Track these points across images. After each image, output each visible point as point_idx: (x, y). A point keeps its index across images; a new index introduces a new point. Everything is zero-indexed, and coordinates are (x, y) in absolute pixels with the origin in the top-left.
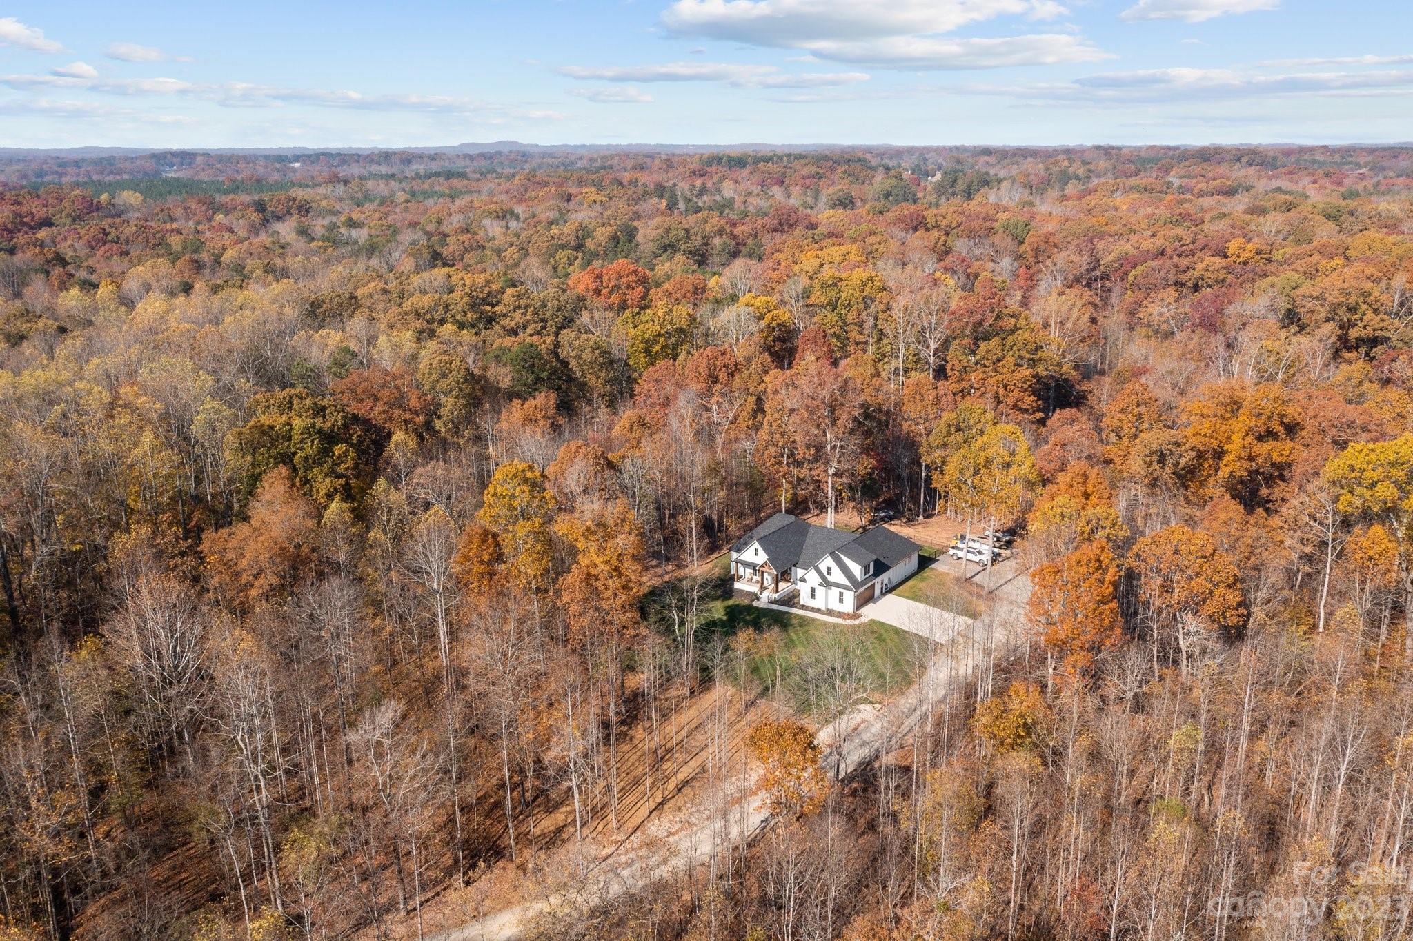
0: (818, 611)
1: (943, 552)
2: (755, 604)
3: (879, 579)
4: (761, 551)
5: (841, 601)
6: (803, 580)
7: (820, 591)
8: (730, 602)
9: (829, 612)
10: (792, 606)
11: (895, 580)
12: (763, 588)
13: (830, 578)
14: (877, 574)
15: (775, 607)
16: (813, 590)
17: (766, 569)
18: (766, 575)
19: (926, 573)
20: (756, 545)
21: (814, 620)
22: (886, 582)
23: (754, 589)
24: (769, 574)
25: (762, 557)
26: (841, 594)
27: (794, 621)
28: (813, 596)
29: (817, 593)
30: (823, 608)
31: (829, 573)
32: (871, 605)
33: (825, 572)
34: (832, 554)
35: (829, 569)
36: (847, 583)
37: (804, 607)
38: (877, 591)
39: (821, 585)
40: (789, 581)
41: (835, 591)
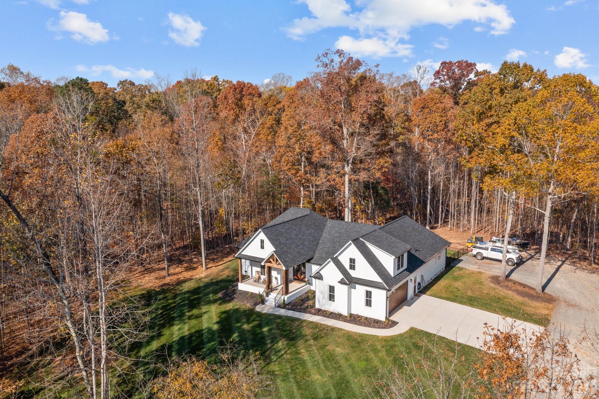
0: (338, 316)
1: (465, 252)
2: (259, 308)
3: (412, 276)
4: (267, 243)
5: (368, 303)
6: (319, 277)
7: (341, 291)
8: (230, 306)
9: (354, 319)
10: (305, 310)
11: (428, 279)
12: (270, 289)
13: (353, 273)
14: (411, 269)
15: (282, 312)
16: (332, 289)
17: (274, 265)
18: (274, 274)
19: (455, 272)
20: (262, 236)
21: (333, 329)
22: (419, 280)
23: (259, 289)
24: (278, 271)
25: (270, 249)
26: (369, 294)
27: (307, 331)
28: (332, 297)
29: (336, 294)
30: (345, 313)
31: (353, 267)
32: (405, 309)
33: (347, 265)
34: (356, 241)
35: (352, 261)
36: (377, 278)
37: (320, 312)
38: (410, 292)
39: (342, 282)
40: (302, 280)
41: (360, 291)
